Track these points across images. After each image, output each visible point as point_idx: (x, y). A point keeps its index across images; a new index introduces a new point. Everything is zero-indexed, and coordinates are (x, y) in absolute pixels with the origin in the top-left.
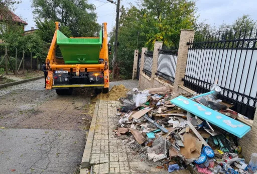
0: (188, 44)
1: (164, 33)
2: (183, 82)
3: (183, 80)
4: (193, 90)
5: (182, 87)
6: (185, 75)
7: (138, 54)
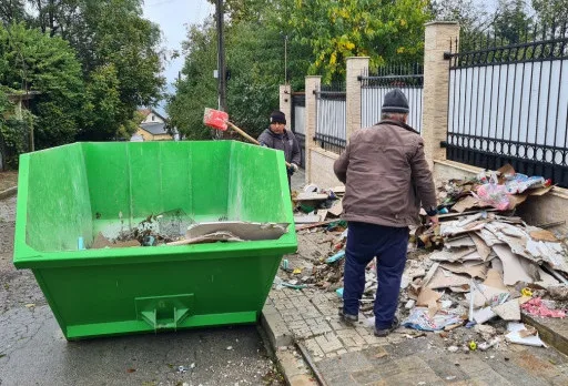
0: (447, 57)
1: (356, 34)
2: (445, 150)
3: (443, 145)
4: (474, 165)
5: (444, 163)
6: (448, 134)
7: (288, 97)
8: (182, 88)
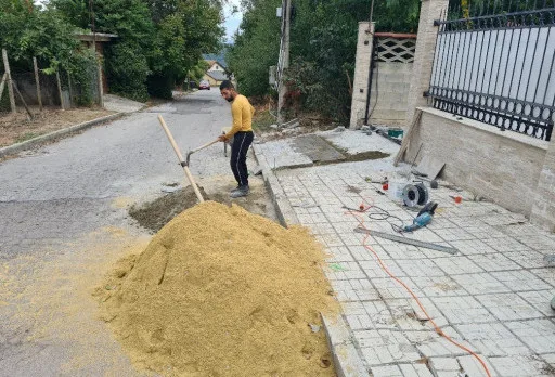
7: (370, 38)
8: (239, 41)
